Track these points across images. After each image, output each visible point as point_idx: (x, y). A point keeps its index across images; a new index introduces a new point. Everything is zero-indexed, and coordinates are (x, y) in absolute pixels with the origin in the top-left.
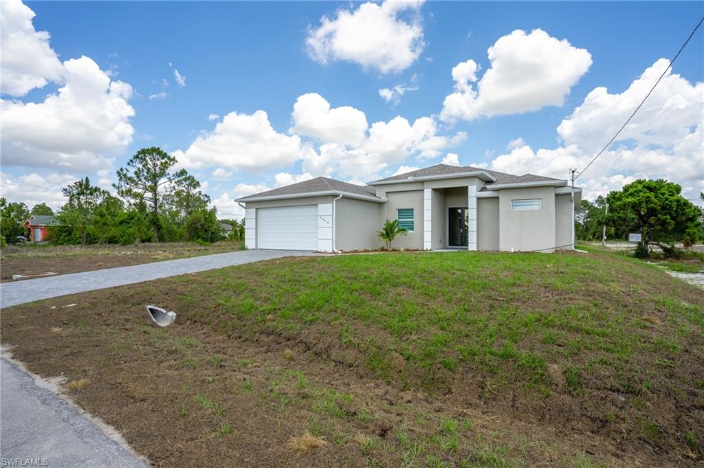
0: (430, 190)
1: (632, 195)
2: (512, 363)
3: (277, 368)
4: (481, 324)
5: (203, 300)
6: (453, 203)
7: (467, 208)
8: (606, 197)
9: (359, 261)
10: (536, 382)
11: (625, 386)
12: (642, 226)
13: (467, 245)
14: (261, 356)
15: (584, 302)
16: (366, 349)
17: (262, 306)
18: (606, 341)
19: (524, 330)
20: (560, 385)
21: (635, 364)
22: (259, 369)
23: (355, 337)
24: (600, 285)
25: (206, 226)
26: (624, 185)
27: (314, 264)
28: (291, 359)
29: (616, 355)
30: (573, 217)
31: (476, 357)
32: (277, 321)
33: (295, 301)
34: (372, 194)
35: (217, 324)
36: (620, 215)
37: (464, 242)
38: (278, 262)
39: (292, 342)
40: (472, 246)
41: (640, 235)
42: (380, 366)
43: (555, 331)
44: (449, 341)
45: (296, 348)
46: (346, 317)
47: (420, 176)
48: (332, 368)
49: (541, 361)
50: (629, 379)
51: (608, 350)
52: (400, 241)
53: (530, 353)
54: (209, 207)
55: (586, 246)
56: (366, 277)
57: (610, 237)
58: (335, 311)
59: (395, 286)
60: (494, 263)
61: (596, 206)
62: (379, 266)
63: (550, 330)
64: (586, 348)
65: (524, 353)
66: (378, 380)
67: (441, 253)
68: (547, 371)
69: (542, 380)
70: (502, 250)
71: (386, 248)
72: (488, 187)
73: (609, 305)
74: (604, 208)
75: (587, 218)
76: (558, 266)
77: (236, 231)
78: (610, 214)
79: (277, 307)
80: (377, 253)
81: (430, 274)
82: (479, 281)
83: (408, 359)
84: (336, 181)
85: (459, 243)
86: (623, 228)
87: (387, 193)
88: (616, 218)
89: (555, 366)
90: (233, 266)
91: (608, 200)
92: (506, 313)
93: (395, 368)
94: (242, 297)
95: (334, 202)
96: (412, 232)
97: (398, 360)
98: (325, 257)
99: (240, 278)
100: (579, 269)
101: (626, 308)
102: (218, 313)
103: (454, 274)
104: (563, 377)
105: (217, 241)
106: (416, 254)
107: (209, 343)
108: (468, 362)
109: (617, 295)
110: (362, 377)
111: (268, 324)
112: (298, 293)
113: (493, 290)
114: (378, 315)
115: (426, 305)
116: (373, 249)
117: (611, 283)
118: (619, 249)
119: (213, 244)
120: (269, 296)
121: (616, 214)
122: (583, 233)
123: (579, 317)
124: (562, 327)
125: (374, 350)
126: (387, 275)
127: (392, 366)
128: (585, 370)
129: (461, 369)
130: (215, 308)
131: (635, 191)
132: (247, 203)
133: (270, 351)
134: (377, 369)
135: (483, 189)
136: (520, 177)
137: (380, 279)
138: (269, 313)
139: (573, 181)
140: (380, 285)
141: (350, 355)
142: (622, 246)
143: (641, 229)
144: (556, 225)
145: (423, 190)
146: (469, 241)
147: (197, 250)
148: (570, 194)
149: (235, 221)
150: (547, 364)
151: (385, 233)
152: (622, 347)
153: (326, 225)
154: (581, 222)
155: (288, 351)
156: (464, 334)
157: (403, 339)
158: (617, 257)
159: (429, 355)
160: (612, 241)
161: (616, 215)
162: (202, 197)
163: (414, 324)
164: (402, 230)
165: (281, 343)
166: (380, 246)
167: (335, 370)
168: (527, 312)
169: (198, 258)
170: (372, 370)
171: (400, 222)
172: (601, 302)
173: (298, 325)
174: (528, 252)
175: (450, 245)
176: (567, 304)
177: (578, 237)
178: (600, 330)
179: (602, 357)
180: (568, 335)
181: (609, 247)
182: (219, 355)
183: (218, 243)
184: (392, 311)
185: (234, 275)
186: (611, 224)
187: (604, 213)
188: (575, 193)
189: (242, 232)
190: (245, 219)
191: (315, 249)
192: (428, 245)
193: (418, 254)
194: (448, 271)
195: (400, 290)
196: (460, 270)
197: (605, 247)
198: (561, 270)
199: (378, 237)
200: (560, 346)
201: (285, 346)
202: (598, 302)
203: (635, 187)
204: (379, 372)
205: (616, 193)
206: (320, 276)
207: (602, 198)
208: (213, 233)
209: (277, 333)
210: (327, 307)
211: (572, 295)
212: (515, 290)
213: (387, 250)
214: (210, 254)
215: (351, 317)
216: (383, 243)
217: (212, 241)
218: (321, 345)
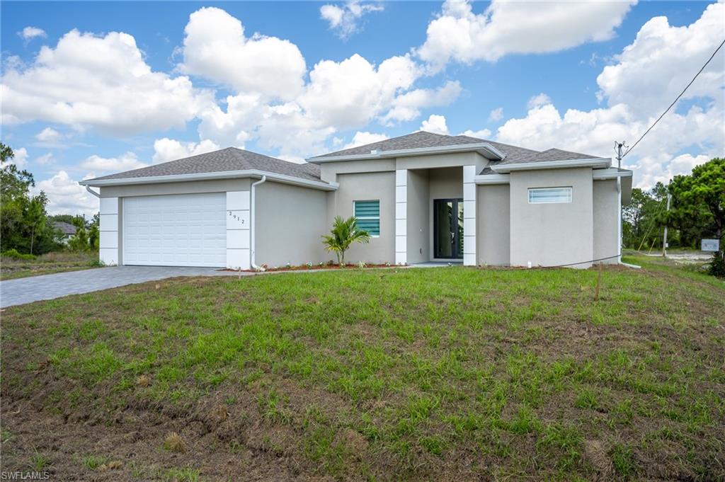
0: (406, 171)
1: (705, 181)
2: (531, 439)
3: (153, 467)
4: (482, 381)
5: (17, 356)
6: (442, 192)
7: (461, 200)
8: (668, 184)
9: (292, 284)
10: (568, 469)
11: (700, 473)
12: (721, 229)
13: (462, 258)
14: (125, 449)
15: (636, 344)
16: (304, 425)
17: (128, 362)
18: (670, 403)
19: (547, 388)
20: (605, 474)
21: (714, 438)
22: (119, 472)
23: (285, 407)
24: (658, 317)
25: (26, 227)
26: (694, 167)
27: (220, 288)
28: (179, 449)
29: (685, 424)
30: (617, 215)
31: (476, 433)
32: (154, 386)
33: (186, 351)
34: (314, 176)
35: (43, 398)
36: (687, 211)
37: (457, 252)
38: (157, 287)
39: (181, 420)
40: (469, 259)
41: (717, 241)
42: (326, 453)
43: (595, 389)
44: (435, 408)
45: (187, 431)
46: (272, 375)
47: (390, 149)
48: (247, 459)
49: (574, 436)
50: (706, 462)
51: (673, 417)
52: (359, 252)
53: (558, 424)
54: (32, 193)
55: (638, 258)
56: (303, 310)
57: (674, 245)
58: (254, 365)
59: (350, 323)
60: (503, 284)
61: (654, 197)
62: (326, 292)
63: (587, 387)
64: (641, 414)
65: (549, 424)
66: (323, 476)
67: (423, 270)
68: (583, 451)
69: (577, 466)
70: (515, 265)
71: (336, 262)
72: (494, 167)
73: (673, 348)
74: (665, 200)
75: (640, 216)
76: (597, 288)
77: (82, 235)
78: (674, 211)
79: (155, 362)
80: (323, 270)
81: (404, 302)
82: (480, 314)
83: (371, 439)
84: (255, 155)
85: (451, 255)
86: (693, 230)
87: (338, 175)
88: (682, 216)
89: (596, 444)
90: (77, 295)
91: (671, 188)
92: (520, 361)
93: (350, 454)
94: (93, 347)
95: (253, 188)
96: (378, 236)
97: (356, 441)
98: (237, 277)
99: (89, 315)
100: (629, 293)
101: (698, 352)
102: (47, 377)
103: (441, 302)
104: (608, 461)
105: (46, 252)
106: (382, 271)
107: (26, 433)
108: (464, 441)
109: (684, 332)
110: (297, 473)
111: (139, 391)
112: (191, 338)
113: (500, 326)
114: (323, 369)
115: (398, 352)
116: (317, 264)
117: (675, 314)
118: (688, 263)
119: (39, 258)
120: (142, 344)
121: (682, 210)
122: (634, 238)
123: (628, 368)
124: (604, 383)
125: (317, 426)
126: (339, 306)
127: (346, 451)
128: (640, 449)
129: (453, 453)
130: (41, 368)
131: (710, 176)
132: (103, 187)
133: (140, 438)
134: (321, 459)
135: (486, 171)
136: (540, 153)
137: (327, 311)
138: (140, 374)
139: (620, 159)
140: (327, 322)
141: (278, 437)
142: (691, 258)
143: (719, 233)
144: (594, 226)
145: (395, 171)
146: (464, 252)
147: (7, 268)
148: (615, 179)
149: (83, 219)
150: (583, 440)
151: (334, 238)
152: (695, 412)
153: (238, 225)
154: (631, 221)
155: (173, 436)
156: (457, 396)
157: (364, 406)
158: (682, 274)
159: (404, 432)
160: (677, 250)
161: (682, 212)
162: (17, 176)
163: (380, 383)
164: (362, 234)
165: (161, 423)
166: (327, 260)
167: (254, 464)
168: (552, 360)
169: (9, 281)
170: (314, 459)
171: (358, 222)
172: (661, 342)
173: (192, 391)
174: (553, 268)
175: (436, 257)
176: (612, 346)
177: (627, 244)
178: (660, 386)
179: (665, 428)
180: (614, 394)
181: (673, 260)
182: (45, 453)
183: (49, 256)
184: (345, 362)
185: (79, 310)
186: (675, 224)
187: (666, 209)
188: (621, 177)
189: (95, 236)
190: (99, 215)
191: (221, 265)
192: (401, 258)
193: (388, 271)
194: (432, 298)
195: (358, 328)
196: (451, 296)
197: (666, 260)
198: (601, 294)
199: (324, 245)
200: (602, 411)
201: (168, 427)
202: (657, 343)
203: (711, 169)
204: (325, 463)
205: (683, 178)
206: (229, 308)
207: (662, 185)
208: (39, 239)
209: (155, 405)
210: (241, 360)
211: (618, 334)
212: (533, 326)
213: (337, 266)
214: (33, 275)
215: (280, 374)
216: (332, 254)
217: (38, 251)
218: (229, 423)
